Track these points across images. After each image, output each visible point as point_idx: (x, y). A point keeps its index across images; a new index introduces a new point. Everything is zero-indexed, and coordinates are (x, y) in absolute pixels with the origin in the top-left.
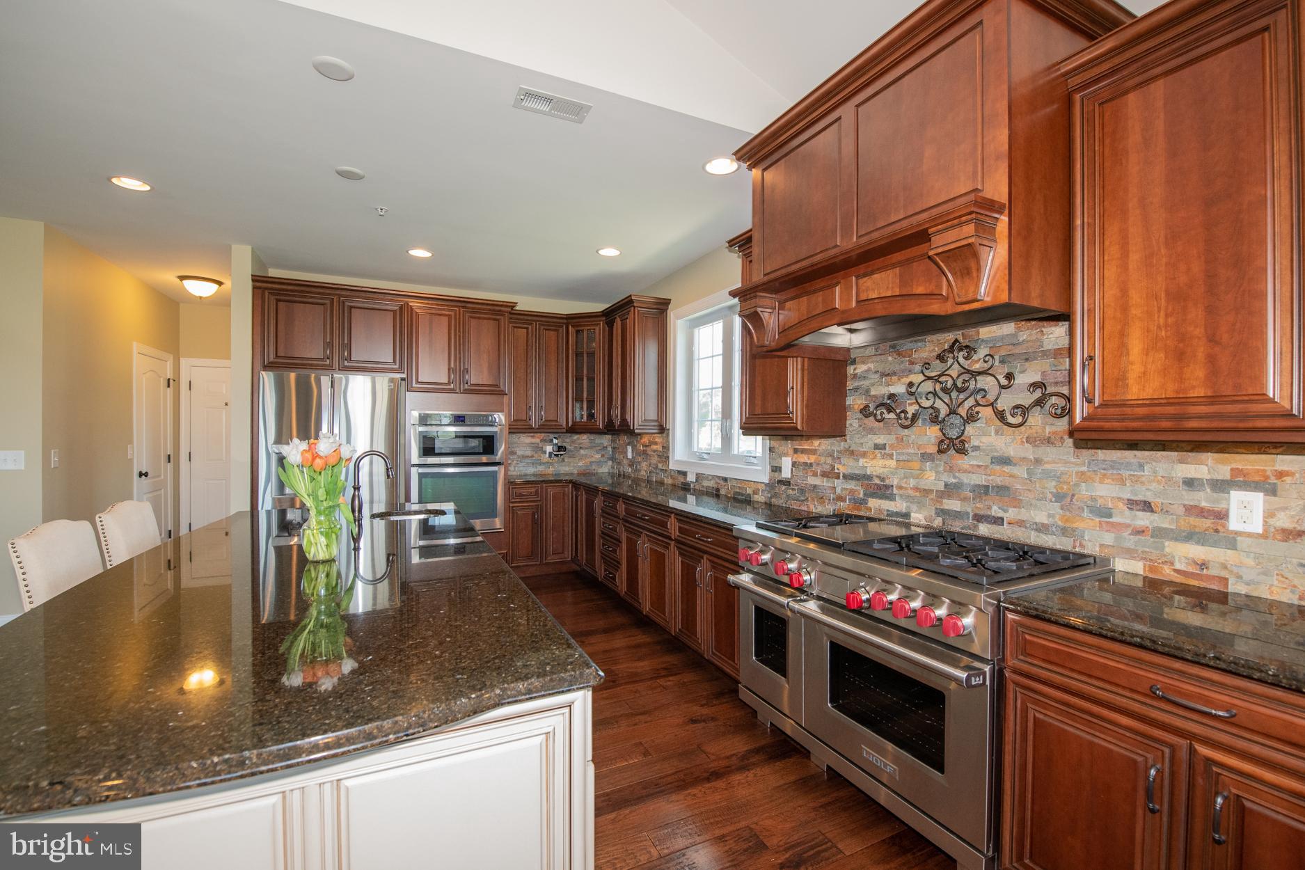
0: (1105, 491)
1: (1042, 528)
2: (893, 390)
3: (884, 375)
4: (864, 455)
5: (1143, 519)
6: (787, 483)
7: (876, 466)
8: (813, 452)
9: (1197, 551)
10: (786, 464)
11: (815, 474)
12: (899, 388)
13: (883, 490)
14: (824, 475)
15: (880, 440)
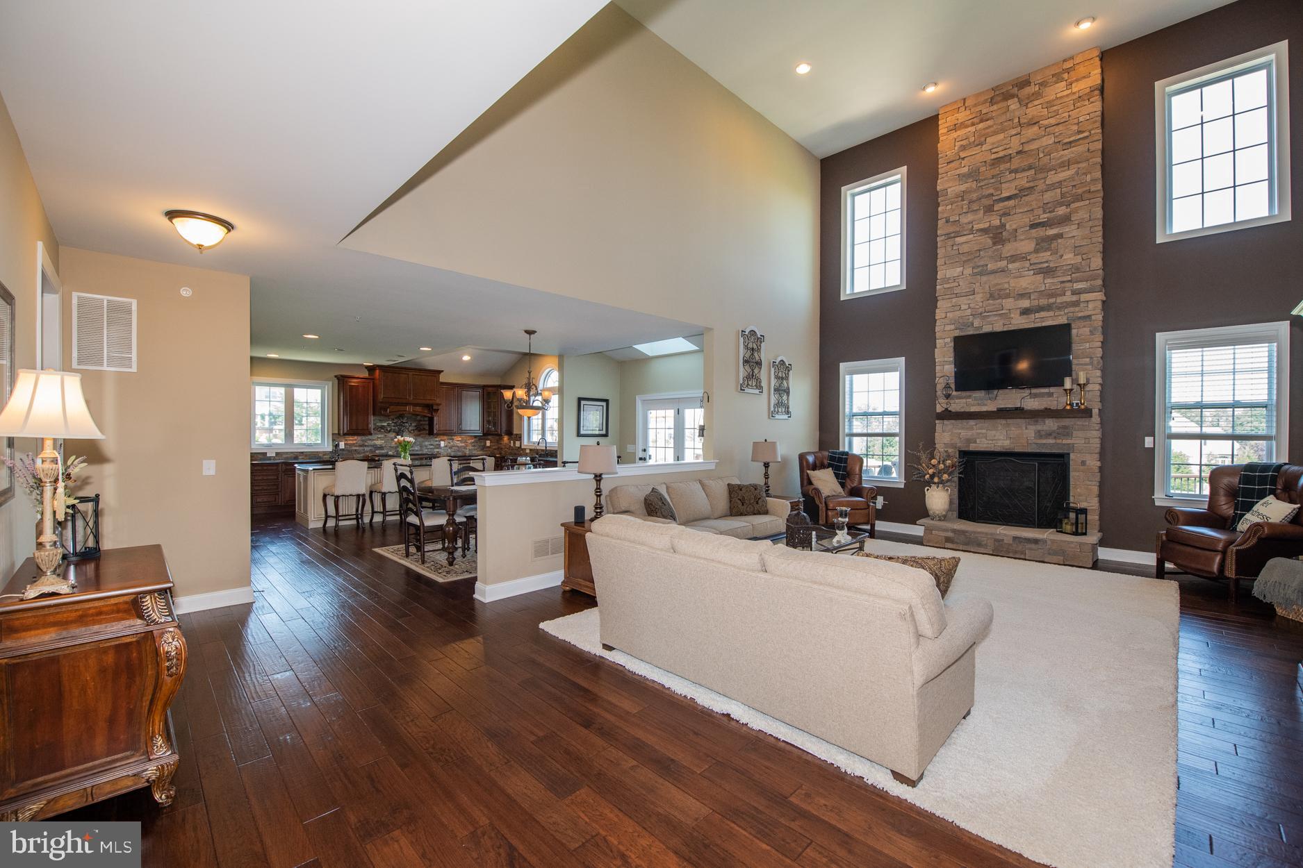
0: (427, 443)
1: (417, 451)
2: (383, 424)
3: (380, 420)
4: (374, 440)
5: (431, 447)
6: (343, 449)
7: (379, 442)
8: (355, 440)
9: (437, 450)
10: (342, 445)
11: (356, 446)
12: (385, 424)
13: (381, 448)
14: (360, 446)
15: (379, 436)
